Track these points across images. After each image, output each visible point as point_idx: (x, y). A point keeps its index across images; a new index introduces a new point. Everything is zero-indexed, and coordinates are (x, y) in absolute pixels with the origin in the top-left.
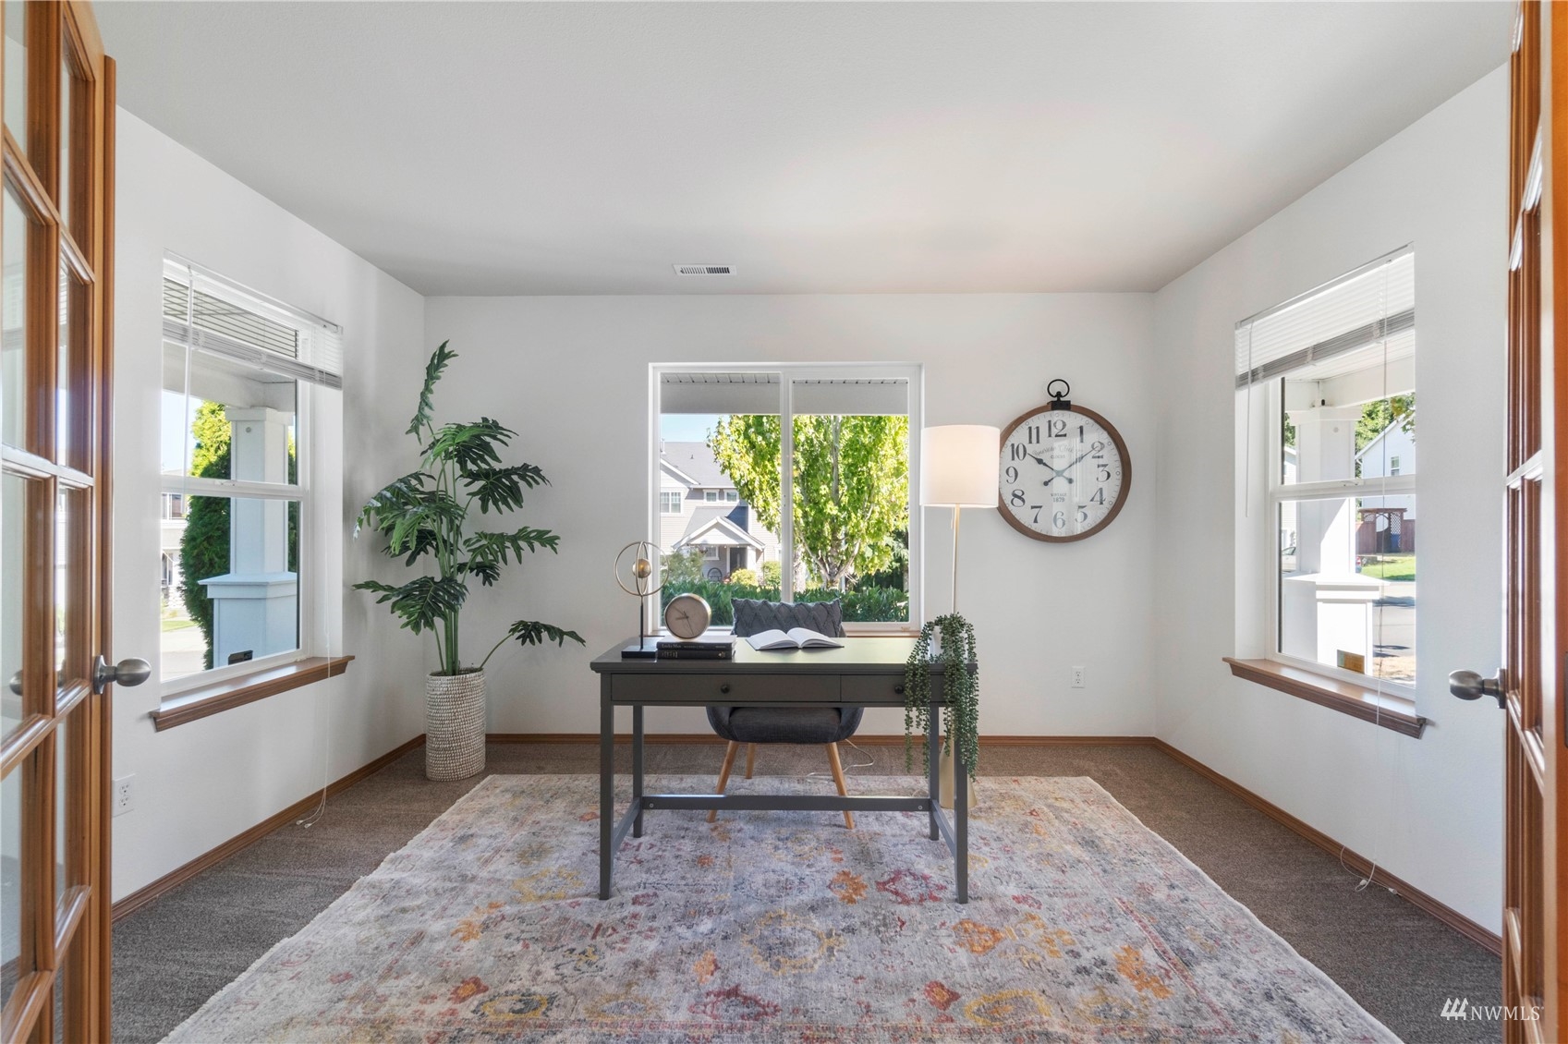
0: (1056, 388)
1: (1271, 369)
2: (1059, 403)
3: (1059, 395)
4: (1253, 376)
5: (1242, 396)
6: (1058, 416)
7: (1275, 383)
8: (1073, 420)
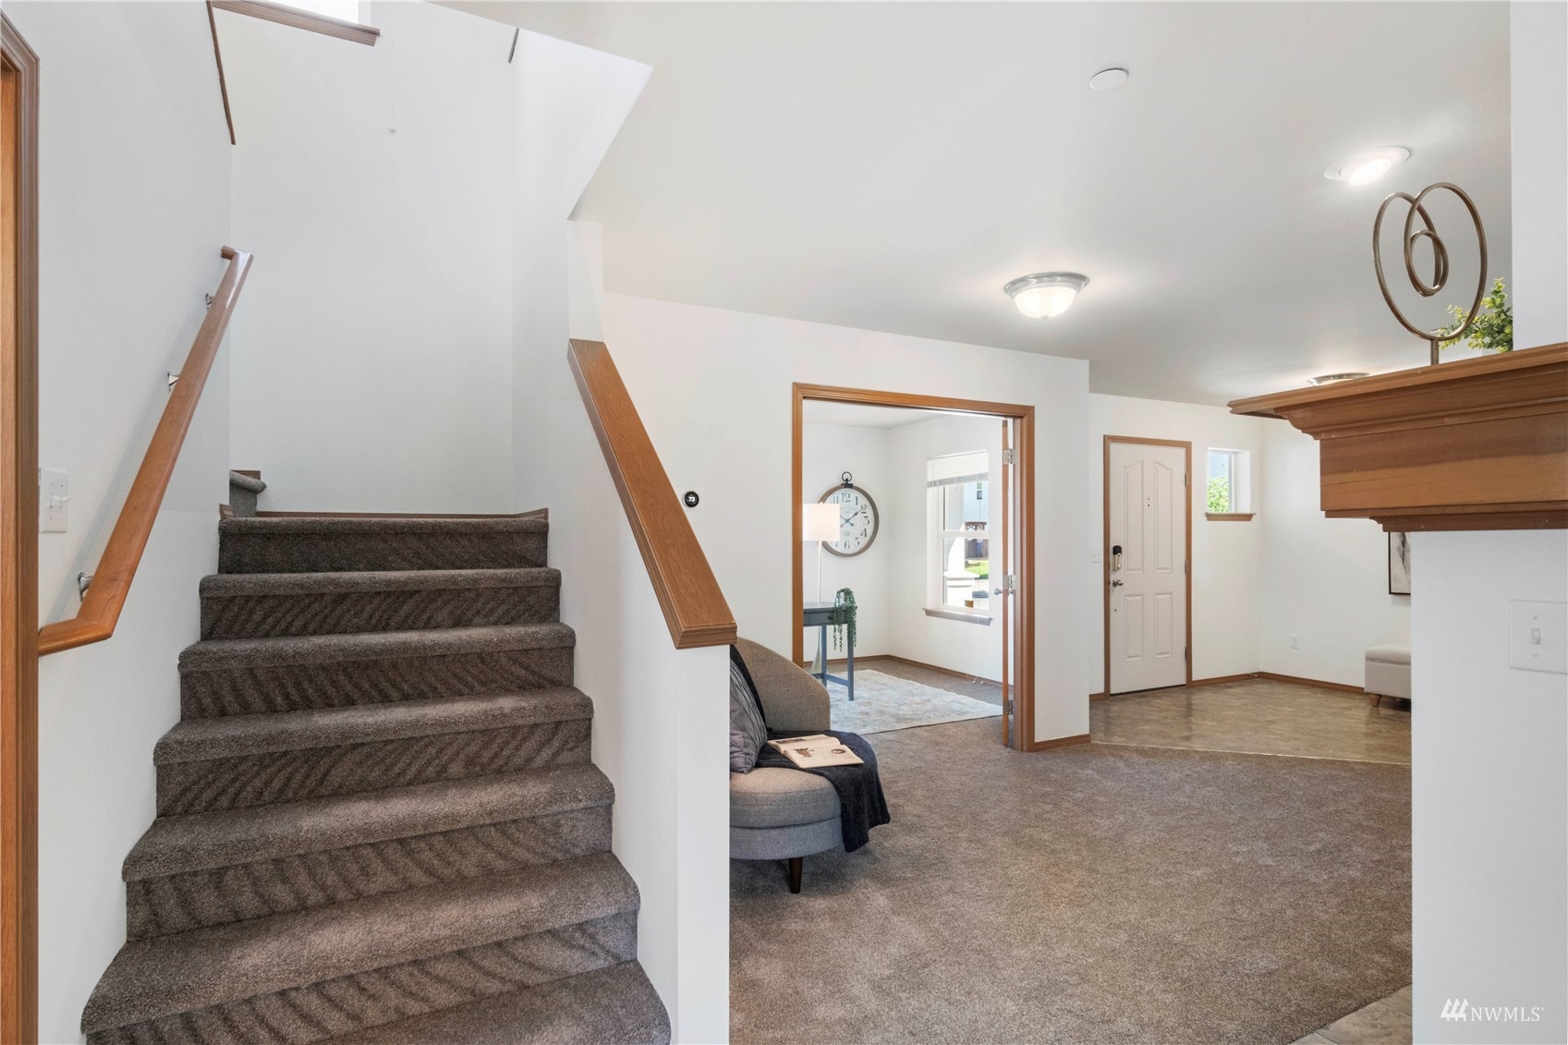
0: (846, 476)
1: (942, 482)
2: (847, 485)
3: (847, 480)
4: (933, 484)
5: (930, 491)
6: (848, 490)
7: (941, 488)
8: (854, 493)
